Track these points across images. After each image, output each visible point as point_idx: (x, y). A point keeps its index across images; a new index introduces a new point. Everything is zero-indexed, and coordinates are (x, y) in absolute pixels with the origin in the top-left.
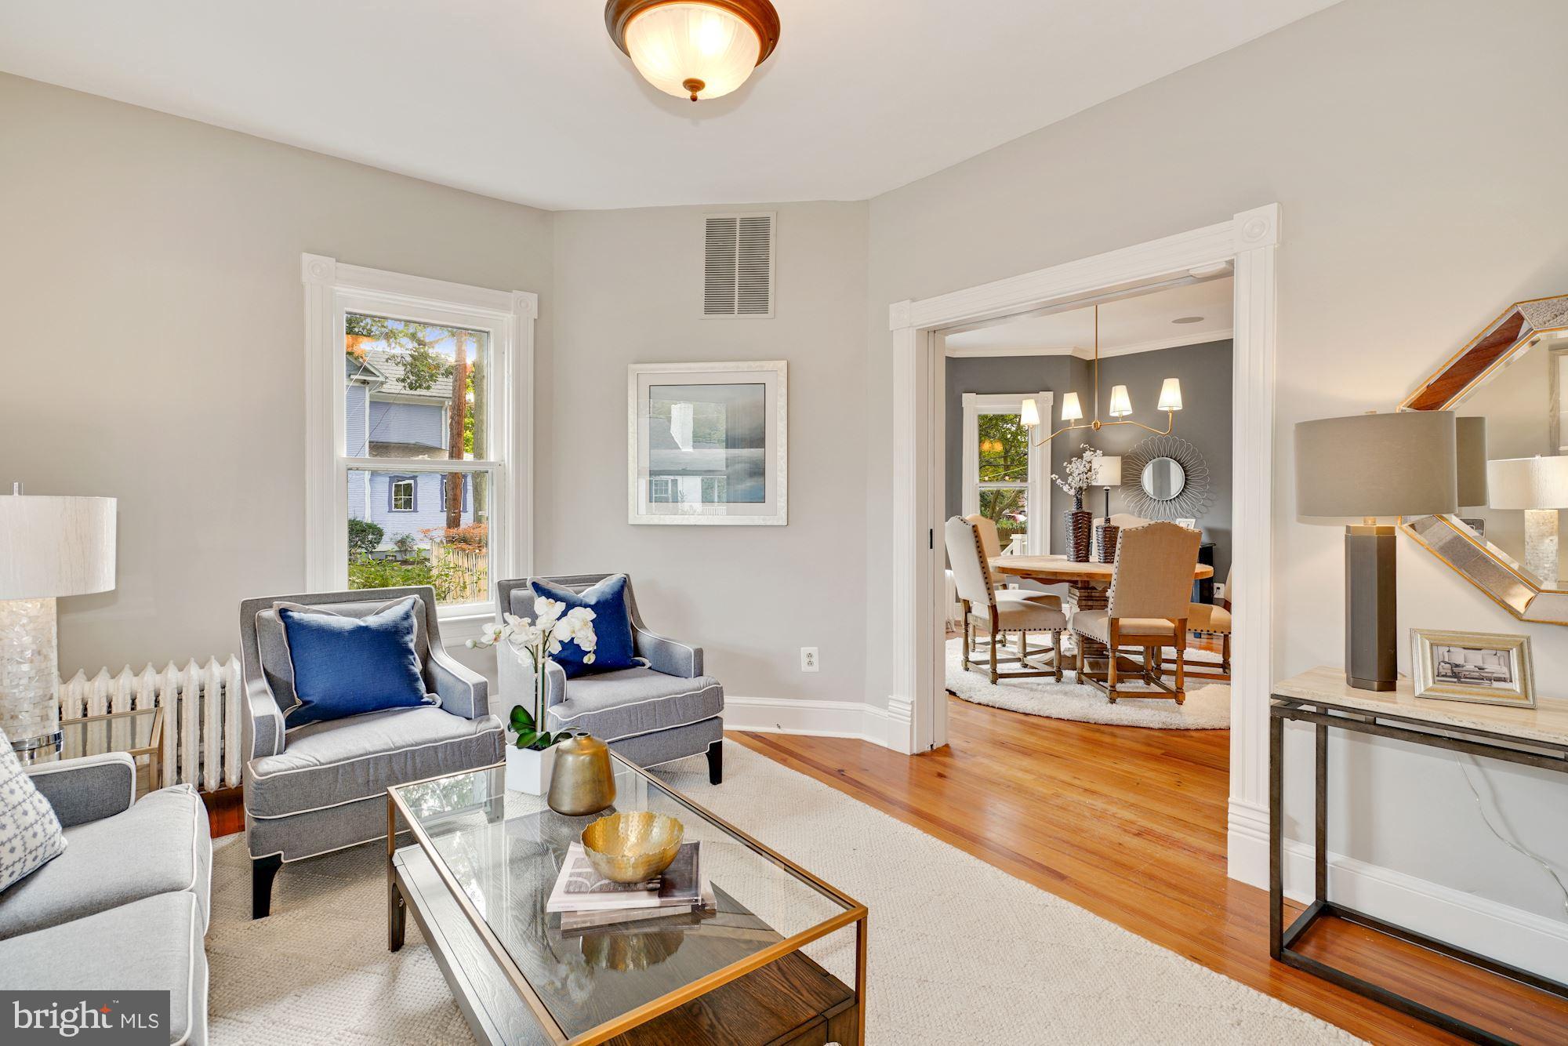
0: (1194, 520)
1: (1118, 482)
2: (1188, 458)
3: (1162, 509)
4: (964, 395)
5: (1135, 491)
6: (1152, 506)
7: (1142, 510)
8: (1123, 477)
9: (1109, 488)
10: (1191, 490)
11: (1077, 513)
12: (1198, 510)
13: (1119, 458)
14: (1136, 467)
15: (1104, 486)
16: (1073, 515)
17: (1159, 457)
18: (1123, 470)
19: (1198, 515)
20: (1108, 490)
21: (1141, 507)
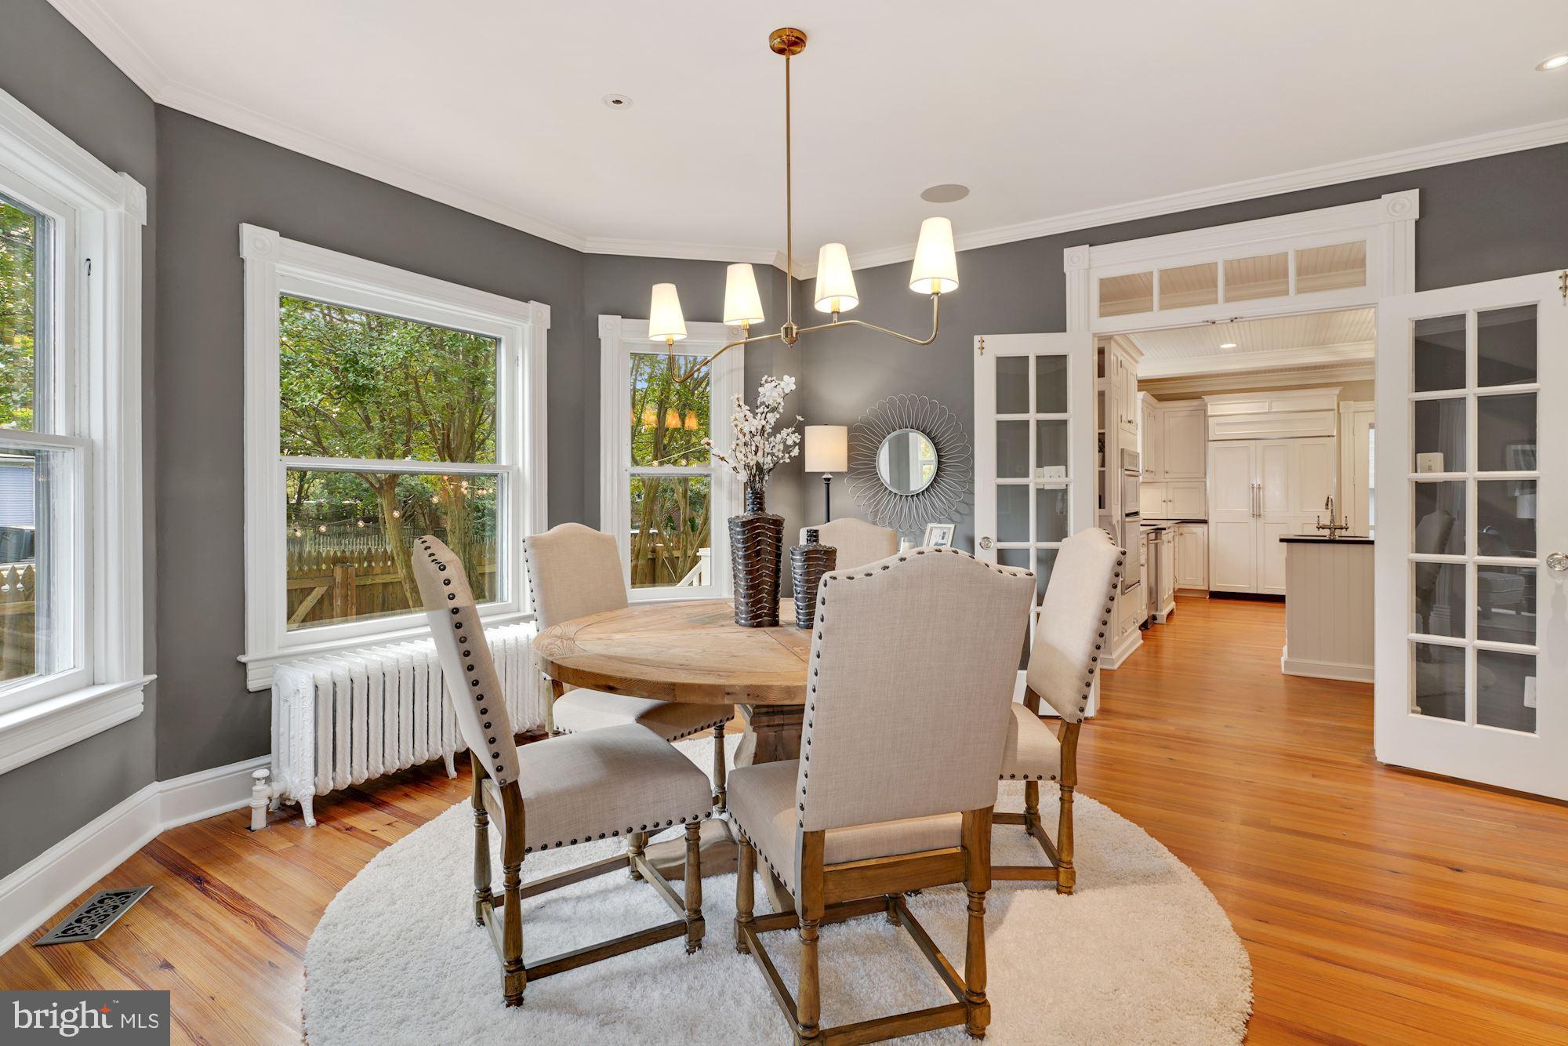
0: (952, 526)
1: (845, 469)
2: (942, 429)
3: (906, 510)
4: (601, 318)
5: (866, 481)
6: (891, 504)
7: (878, 511)
8: (850, 459)
9: (830, 476)
10: (947, 480)
11: (751, 522)
12: (957, 511)
13: (845, 429)
14: (869, 444)
15: (823, 473)
16: (744, 524)
17: (900, 428)
18: (850, 448)
19: (956, 517)
20: (829, 480)
21: (876, 506)
